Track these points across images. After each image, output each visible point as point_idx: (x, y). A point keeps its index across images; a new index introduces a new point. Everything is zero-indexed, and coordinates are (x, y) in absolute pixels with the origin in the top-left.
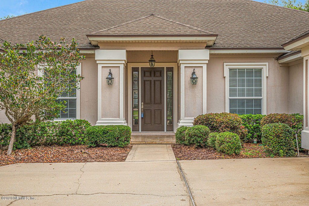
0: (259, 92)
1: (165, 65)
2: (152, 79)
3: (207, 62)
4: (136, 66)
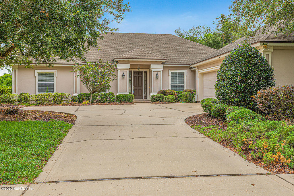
0: (183, 82)
1: (143, 70)
2: (138, 76)
3: (162, 70)
4: (131, 70)
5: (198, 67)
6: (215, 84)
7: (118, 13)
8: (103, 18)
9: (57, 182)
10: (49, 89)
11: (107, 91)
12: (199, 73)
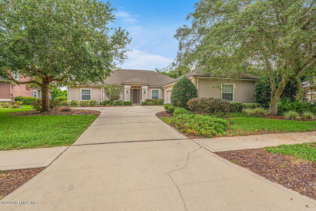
0: (158, 95)
1: (138, 89)
2: (135, 92)
3: (148, 89)
4: (131, 89)
5: (165, 88)
6: (170, 96)
7: (121, 59)
8: (113, 62)
9: (83, 145)
10: (88, 98)
11: (119, 100)
12: (165, 90)
